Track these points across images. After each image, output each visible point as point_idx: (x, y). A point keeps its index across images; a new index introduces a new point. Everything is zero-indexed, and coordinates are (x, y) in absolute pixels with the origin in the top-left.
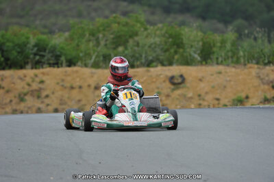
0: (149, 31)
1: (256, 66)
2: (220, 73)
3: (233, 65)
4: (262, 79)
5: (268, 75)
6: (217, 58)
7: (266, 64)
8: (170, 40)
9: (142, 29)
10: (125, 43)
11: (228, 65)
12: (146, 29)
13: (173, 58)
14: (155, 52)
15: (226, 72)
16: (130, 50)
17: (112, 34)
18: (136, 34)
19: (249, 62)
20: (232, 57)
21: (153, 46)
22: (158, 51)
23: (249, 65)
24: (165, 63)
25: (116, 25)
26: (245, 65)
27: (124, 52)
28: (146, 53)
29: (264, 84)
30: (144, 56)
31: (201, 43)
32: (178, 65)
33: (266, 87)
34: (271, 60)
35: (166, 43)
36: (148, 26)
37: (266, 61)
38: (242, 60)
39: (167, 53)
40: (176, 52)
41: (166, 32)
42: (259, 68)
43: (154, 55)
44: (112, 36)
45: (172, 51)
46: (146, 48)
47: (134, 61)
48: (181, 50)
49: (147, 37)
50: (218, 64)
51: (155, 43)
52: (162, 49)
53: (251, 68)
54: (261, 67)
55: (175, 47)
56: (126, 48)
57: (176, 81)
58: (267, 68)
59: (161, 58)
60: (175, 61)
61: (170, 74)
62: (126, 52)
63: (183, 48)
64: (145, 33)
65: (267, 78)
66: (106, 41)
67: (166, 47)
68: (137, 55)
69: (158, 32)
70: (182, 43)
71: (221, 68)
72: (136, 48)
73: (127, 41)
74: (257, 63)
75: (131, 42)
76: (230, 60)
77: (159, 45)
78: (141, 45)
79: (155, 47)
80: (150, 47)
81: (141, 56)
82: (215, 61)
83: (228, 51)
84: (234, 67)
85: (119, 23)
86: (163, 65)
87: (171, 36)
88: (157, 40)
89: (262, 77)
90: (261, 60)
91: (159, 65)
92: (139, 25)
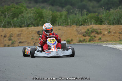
0: (28, 11)
1: (76, 26)
2: (60, 29)
3: (66, 26)
4: (78, 32)
5: (81, 30)
6: (58, 23)
7: (80, 25)
8: (37, 15)
9: (25, 10)
10: (17, 17)
11: (63, 26)
12: (26, 10)
13: (39, 23)
14: (31, 20)
15: (62, 29)
16: (19, 19)
17: (11, 12)
18: (22, 12)
19: (72, 25)
20: (65, 22)
21: (30, 18)
22: (32, 20)
23: (73, 26)
24: (35, 25)
25: (13, 8)
26: (71, 26)
27: (17, 20)
28: (27, 21)
29: (79, 34)
30: (26, 22)
31: (51, 16)
32: (41, 26)
33: (80, 35)
34: (82, 23)
35: (35, 16)
36: (28, 9)
37: (80, 24)
38: (69, 24)
39: (36, 21)
40: (40, 20)
41: (36, 11)
42: (77, 27)
43: (30, 22)
44: (11, 13)
45: (38, 20)
46: (27, 18)
47: (21, 25)
48: (42, 19)
49: (27, 13)
50: (59, 25)
51: (31, 16)
52: (34, 19)
53: (73, 27)
54: (78, 26)
55: (40, 18)
56: (18, 19)
57: (40, 33)
58: (81, 27)
59: (33, 23)
60: (40, 24)
61: (38, 30)
62: (18, 20)
63: (43, 18)
64: (26, 12)
65: (81, 31)
66: (9, 15)
67: (35, 18)
68: (23, 22)
69: (32, 11)
70: (43, 16)
71: (60, 27)
72: (22, 19)
73: (18, 16)
74: (76, 25)
75: (20, 16)
76: (64, 24)
77: (33, 17)
78: (24, 17)
79: (31, 18)
80: (28, 18)
81: (25, 22)
82: (57, 24)
83: (63, 20)
84: (66, 27)
85: (14, 8)
86: (34, 26)
87: (38, 13)
88: (32, 15)
89: (78, 31)
90: (78, 23)
91: (33, 26)
92: (23, 8)
